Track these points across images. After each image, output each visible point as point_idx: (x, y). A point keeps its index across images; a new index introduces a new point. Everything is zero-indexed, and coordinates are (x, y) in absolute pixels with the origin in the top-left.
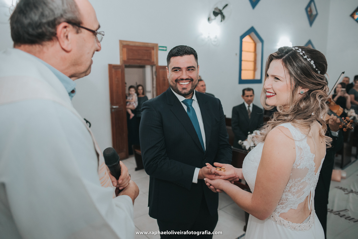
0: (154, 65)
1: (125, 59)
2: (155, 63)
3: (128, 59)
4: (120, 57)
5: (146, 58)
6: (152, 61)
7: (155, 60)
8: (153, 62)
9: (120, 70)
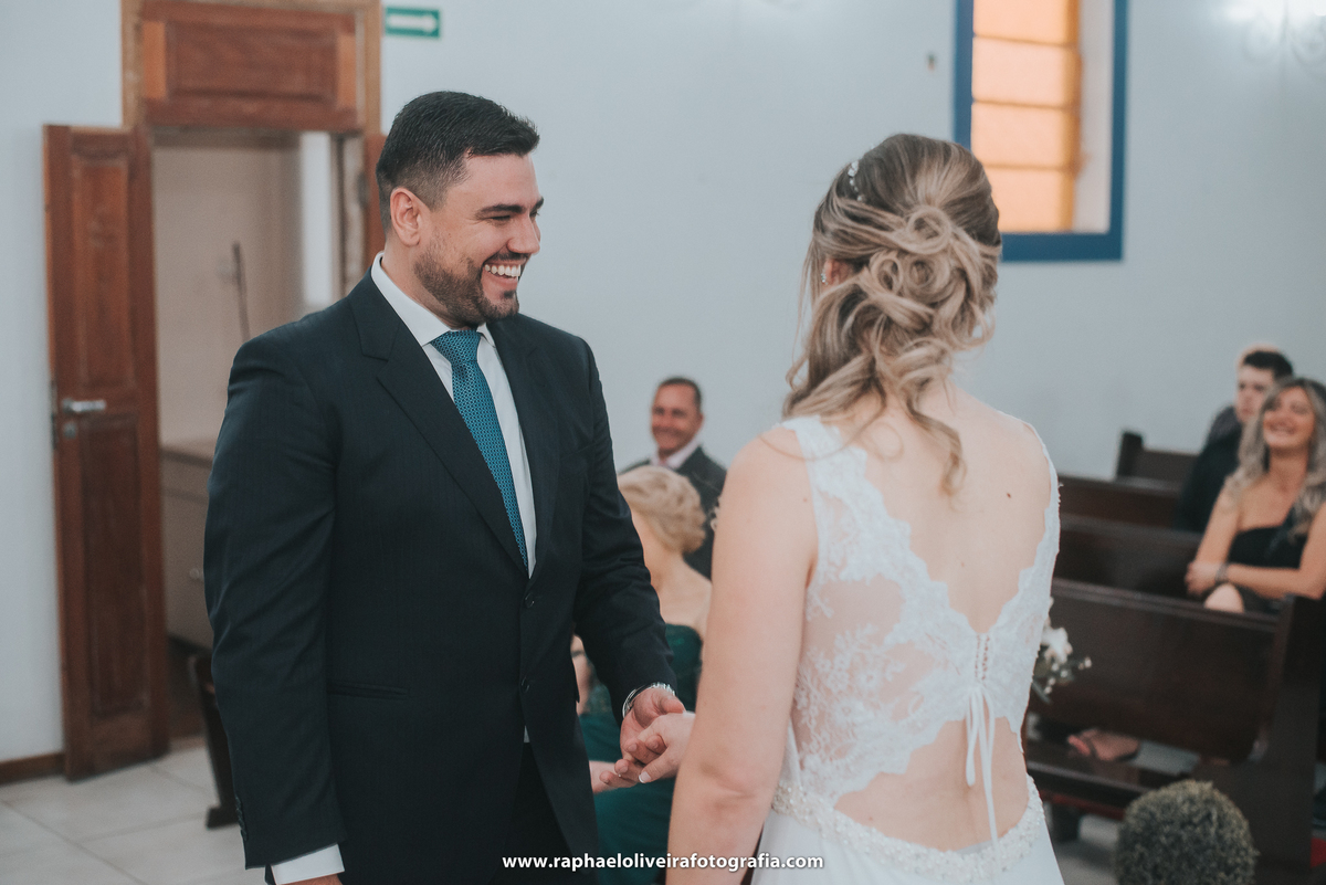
0: (355, 133)
1: (161, 91)
2: (361, 119)
3: (178, 92)
4: (124, 80)
5: (297, 83)
6: (341, 103)
7: (360, 102)
8: (349, 112)
9: (121, 164)
